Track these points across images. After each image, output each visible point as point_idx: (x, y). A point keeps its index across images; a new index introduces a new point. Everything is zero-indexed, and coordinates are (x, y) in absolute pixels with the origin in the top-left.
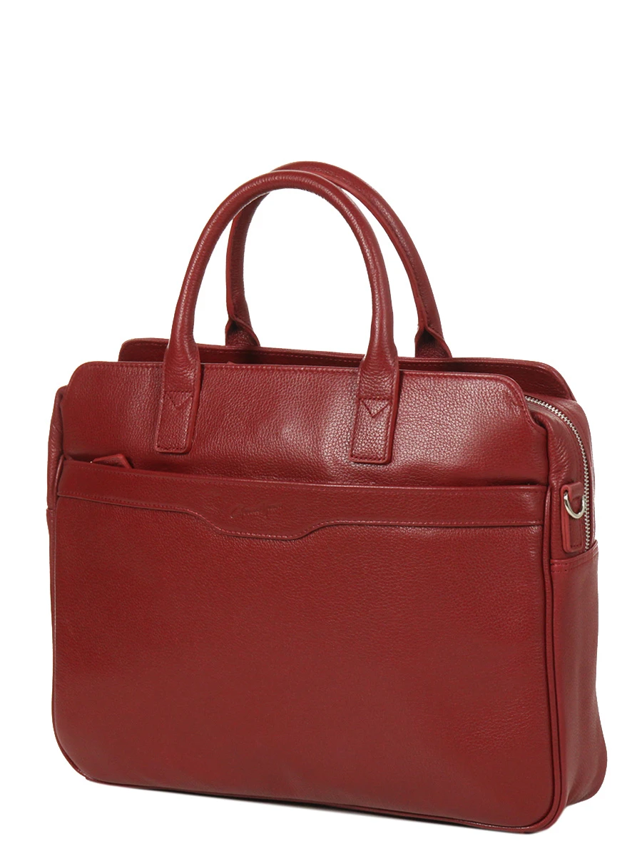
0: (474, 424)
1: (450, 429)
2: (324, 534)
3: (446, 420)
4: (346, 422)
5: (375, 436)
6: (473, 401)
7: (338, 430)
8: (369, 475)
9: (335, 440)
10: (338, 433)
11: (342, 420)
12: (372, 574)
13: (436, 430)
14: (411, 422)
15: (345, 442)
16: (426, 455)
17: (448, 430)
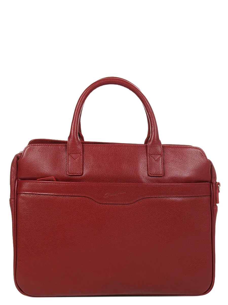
0: (191, 162)
1: (183, 164)
2: (142, 201)
3: (181, 161)
4: (145, 163)
5: (158, 167)
6: (189, 155)
7: (142, 165)
8: (156, 180)
9: (142, 169)
10: (142, 166)
11: (143, 162)
12: (159, 214)
13: (178, 165)
14: (169, 162)
15: (146, 169)
16: (176, 173)
17: (182, 165)
